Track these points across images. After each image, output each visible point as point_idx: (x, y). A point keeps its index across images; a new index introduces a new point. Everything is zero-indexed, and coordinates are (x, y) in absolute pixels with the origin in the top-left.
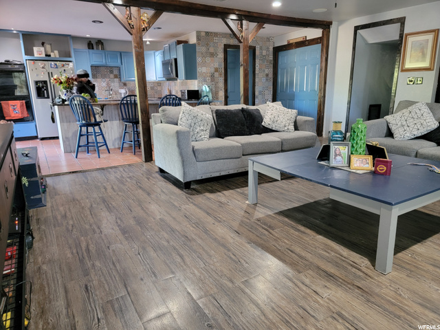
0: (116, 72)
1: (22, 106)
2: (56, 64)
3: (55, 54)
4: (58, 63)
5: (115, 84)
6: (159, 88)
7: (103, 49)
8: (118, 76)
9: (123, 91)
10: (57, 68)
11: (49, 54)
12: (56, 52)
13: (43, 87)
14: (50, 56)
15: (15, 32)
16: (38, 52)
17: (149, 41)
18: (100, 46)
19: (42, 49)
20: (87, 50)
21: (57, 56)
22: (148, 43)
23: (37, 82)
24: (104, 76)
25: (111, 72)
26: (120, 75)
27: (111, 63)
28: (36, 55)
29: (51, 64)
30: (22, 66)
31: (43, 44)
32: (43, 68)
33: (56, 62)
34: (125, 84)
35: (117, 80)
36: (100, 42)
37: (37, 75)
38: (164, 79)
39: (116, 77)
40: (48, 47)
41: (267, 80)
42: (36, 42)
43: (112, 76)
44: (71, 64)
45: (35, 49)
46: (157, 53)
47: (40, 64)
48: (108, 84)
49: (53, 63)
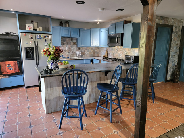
0: (75, 41)
1: (15, 64)
2: (40, 36)
3: (40, 29)
4: (42, 35)
5: (74, 49)
6: (98, 51)
7: (69, 26)
8: (76, 44)
9: (78, 53)
10: (41, 38)
11: (35, 29)
12: (41, 28)
13: (30, 52)
14: (36, 30)
15: (13, 13)
16: (29, 27)
17: (99, 22)
18: (67, 25)
19: (32, 25)
20: (60, 27)
21: (41, 30)
22: (98, 23)
23: (26, 49)
24: (67, 44)
25: (72, 41)
26: (77, 43)
27: (73, 36)
28: (27, 29)
29: (37, 36)
30: (17, 37)
31: (32, 22)
32: (32, 38)
33: (40, 35)
34: (79, 49)
35: (75, 46)
36: (67, 22)
37: (27, 43)
38: (107, 46)
39: (74, 44)
40: (35, 24)
41: (177, 48)
42: (27, 21)
43: (72, 43)
44: (50, 36)
45: (27, 25)
46: (102, 30)
47: (30, 35)
48: (70, 48)
49: (38, 35)
